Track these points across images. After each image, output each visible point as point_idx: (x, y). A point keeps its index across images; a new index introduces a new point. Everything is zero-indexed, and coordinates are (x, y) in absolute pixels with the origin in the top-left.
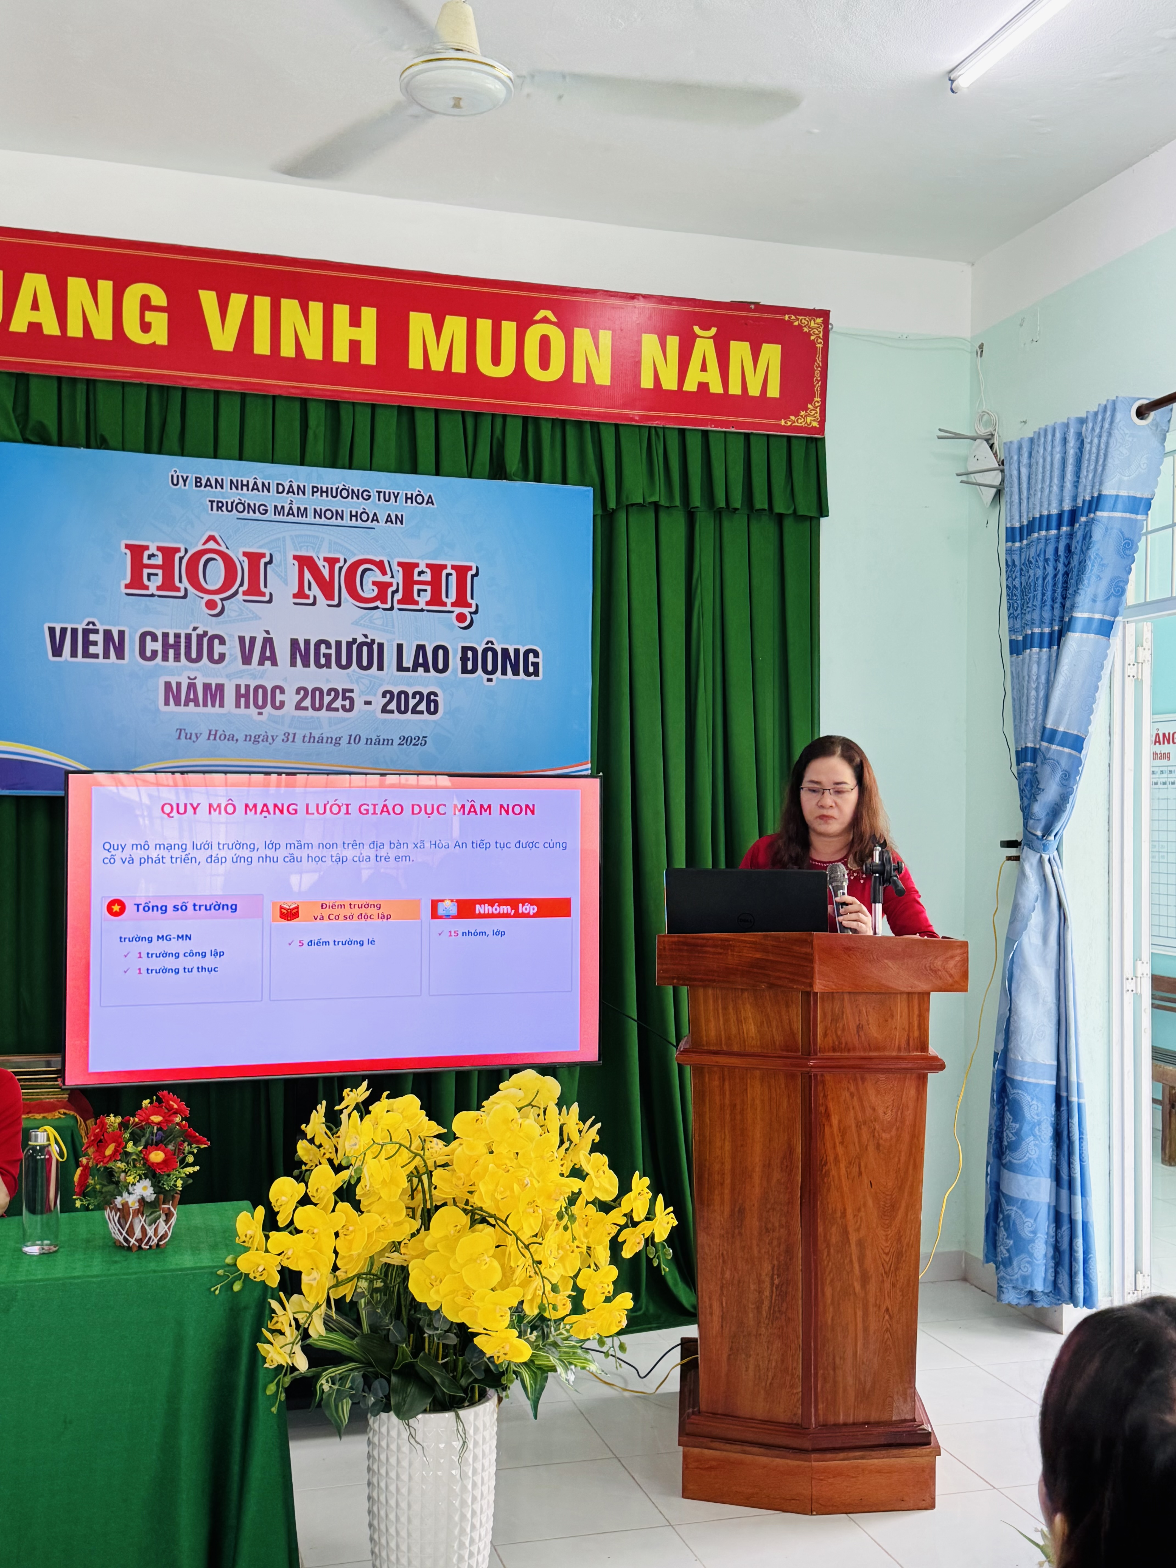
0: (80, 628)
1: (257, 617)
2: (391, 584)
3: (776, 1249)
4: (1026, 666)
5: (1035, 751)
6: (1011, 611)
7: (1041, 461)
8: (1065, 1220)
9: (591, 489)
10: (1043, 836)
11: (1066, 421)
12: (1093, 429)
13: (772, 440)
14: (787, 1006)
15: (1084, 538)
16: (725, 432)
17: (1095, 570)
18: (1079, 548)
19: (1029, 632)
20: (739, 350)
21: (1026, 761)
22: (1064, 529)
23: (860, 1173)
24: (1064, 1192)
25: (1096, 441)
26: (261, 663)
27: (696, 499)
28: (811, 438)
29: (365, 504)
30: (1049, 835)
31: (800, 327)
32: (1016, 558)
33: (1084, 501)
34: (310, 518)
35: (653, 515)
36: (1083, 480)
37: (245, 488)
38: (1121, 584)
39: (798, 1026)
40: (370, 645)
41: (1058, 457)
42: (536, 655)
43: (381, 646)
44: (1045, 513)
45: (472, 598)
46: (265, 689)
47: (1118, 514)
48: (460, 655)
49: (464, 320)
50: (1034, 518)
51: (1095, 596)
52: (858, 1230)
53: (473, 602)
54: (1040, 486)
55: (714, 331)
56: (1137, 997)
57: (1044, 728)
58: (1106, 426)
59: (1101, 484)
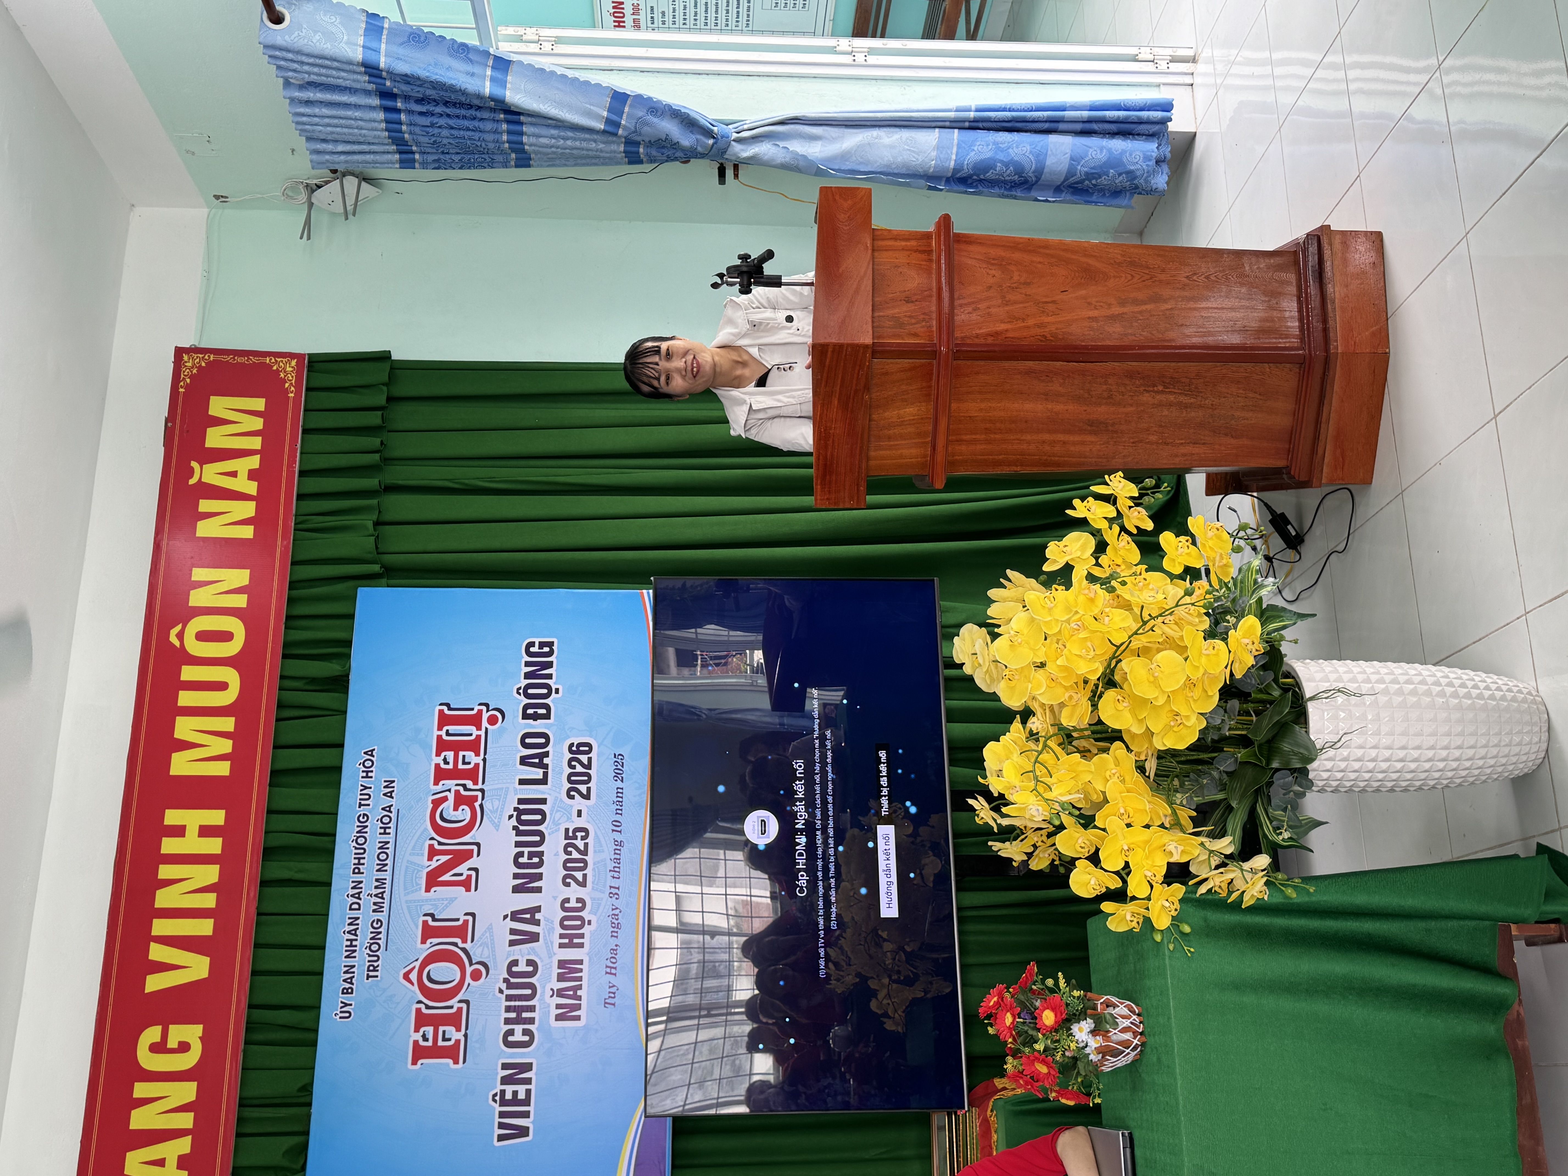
0: (498, 1108)
1: (490, 928)
2: (457, 793)
3: (1129, 388)
4: (541, 149)
5: (629, 142)
6: (486, 165)
7: (329, 129)
8: (1088, 126)
9: (360, 590)
10: (714, 138)
11: (288, 100)
12: (295, 71)
13: (310, 407)
14: (887, 374)
15: (408, 83)
16: (301, 453)
17: (440, 72)
18: (419, 89)
19: (507, 145)
20: (215, 438)
21: (638, 153)
22: (399, 105)
23: (1054, 302)
24: (1062, 126)
25: (306, 68)
26: (537, 923)
27: (371, 483)
28: (309, 366)
29: (373, 820)
30: (712, 131)
31: (192, 377)
32: (431, 158)
33: (369, 82)
34: (387, 875)
35: (387, 527)
36: (348, 83)
37: (354, 943)
38: (456, 46)
39: (906, 363)
40: (520, 812)
41: (325, 111)
42: (532, 644)
43: (521, 801)
44: (383, 125)
45: (472, 709)
46: (565, 918)
47: (383, 46)
48: (531, 721)
49: (179, 719)
50: (389, 137)
51: (468, 73)
52: (1110, 305)
53: (477, 708)
54: (356, 131)
55: (194, 464)
56: (871, 51)
57: (604, 132)
58: (290, 56)
59: (350, 63)
